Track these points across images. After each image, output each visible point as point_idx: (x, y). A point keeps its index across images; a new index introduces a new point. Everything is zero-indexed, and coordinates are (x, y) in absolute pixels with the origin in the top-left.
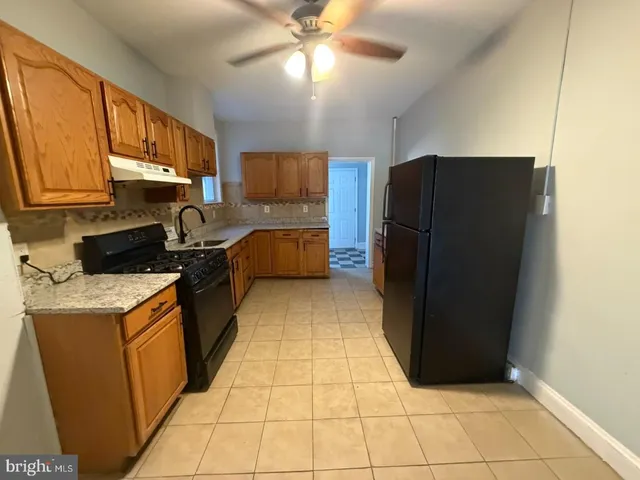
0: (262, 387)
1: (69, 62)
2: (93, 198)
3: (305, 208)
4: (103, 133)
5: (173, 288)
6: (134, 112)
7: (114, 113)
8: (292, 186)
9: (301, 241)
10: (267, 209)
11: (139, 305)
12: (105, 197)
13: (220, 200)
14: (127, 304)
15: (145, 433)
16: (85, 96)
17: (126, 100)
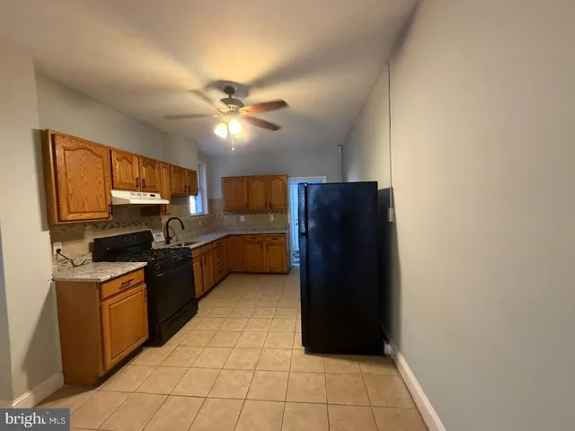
0: (198, 347)
1: (91, 143)
2: (98, 215)
3: (272, 217)
4: (109, 179)
5: (142, 272)
6: (131, 163)
7: (117, 166)
8: (259, 201)
9: (264, 243)
10: (242, 218)
11: (112, 279)
12: (106, 215)
13: (206, 212)
14: (104, 278)
15: (110, 363)
16: (99, 160)
17: (126, 157)
